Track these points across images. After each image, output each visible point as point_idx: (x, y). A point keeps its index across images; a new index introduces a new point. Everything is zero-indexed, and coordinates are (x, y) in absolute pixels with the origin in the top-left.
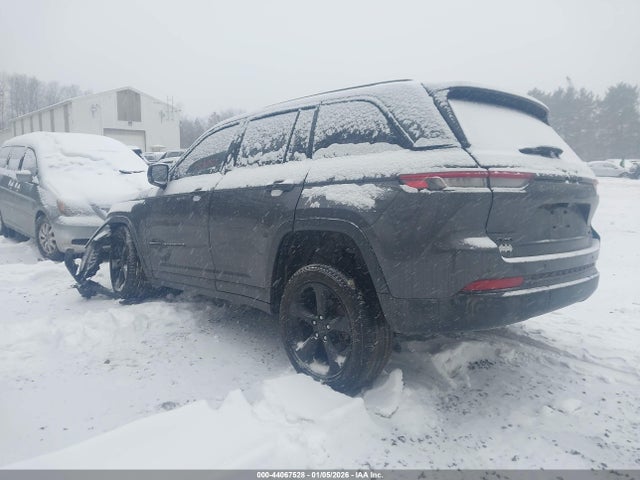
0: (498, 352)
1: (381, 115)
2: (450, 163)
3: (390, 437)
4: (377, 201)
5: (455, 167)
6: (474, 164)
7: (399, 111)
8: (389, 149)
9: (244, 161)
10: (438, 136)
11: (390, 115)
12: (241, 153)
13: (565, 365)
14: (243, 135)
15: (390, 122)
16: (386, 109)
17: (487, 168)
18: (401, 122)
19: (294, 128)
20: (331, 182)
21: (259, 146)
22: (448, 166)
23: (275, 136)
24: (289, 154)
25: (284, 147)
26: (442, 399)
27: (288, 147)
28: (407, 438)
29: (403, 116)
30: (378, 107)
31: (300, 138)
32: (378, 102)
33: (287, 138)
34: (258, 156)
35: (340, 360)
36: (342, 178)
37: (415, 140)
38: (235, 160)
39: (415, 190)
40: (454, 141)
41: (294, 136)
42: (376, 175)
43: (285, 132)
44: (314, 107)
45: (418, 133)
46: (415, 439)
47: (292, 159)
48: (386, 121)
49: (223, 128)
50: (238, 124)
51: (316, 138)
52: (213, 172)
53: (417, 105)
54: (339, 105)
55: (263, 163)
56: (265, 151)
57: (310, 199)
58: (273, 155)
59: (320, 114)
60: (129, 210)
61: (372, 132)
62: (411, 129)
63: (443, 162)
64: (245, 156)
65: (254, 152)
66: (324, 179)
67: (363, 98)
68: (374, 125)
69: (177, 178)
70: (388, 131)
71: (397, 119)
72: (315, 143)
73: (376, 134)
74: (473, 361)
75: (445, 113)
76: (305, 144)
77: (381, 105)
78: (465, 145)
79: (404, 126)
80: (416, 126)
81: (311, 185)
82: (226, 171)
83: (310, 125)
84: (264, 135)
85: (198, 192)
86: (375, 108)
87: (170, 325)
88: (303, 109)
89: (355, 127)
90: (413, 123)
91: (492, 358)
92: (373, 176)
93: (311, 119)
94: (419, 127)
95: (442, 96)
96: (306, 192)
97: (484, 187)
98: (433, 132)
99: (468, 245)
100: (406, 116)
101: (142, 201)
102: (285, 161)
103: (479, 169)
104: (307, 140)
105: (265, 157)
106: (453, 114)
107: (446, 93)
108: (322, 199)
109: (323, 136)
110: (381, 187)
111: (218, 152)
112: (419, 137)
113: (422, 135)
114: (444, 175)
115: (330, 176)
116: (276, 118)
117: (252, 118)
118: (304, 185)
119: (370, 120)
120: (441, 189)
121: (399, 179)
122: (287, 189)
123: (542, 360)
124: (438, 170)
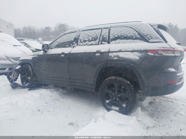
0: (154, 99)
1: (135, 32)
2: (164, 47)
3: (145, 127)
4: (140, 57)
5: (165, 48)
6: (170, 47)
7: (142, 31)
8: (140, 42)
9: (81, 44)
10: (157, 39)
11: (139, 32)
12: (79, 41)
13: (172, 102)
14: (79, 36)
15: (139, 34)
16: (137, 30)
17: (173, 48)
18: (143, 34)
19: (101, 34)
20: (120, 51)
21: (87, 39)
22: (163, 48)
23: (94, 36)
24: (100, 42)
25: (98, 40)
26: (149, 114)
27: (99, 40)
28: (149, 127)
29: (144, 32)
30: (134, 29)
31: (104, 37)
32: (134, 28)
33: (99, 37)
34: (87, 42)
35: (124, 105)
36: (124, 50)
37: (149, 40)
38: (77, 44)
39: (153, 55)
40: (162, 40)
41: (101, 37)
42: (138, 49)
43: (97, 35)
44: (108, 28)
45: (150, 38)
46: (152, 127)
47: (102, 44)
48: (138, 34)
49: (69, 33)
50: (76, 32)
51: (111, 38)
52: (67, 47)
53: (148, 29)
54: (118, 28)
55: (89, 45)
56: (89, 41)
57: (113, 56)
58: (93, 42)
59: (111, 30)
60: (31, 59)
61: (133, 36)
62: (148, 36)
63: (161, 46)
64: (81, 42)
65: (85, 41)
66: (118, 50)
67: (128, 26)
68: (133, 34)
69: (51, 49)
70: (139, 36)
71: (142, 33)
72: (110, 39)
73: (134, 37)
74: (149, 102)
75: (158, 32)
76: (106, 39)
77: (135, 29)
78: (166, 42)
79: (145, 35)
80: (149, 36)
81: (112, 52)
82: (73, 47)
83: (108, 33)
84: (88, 36)
85: (63, 53)
86: (133, 29)
87: (51, 96)
88: (103, 28)
89: (126, 35)
90: (148, 35)
91: (153, 101)
92: (137, 50)
93: (108, 31)
94: (150, 36)
95: (156, 27)
96: (110, 54)
97: (173, 54)
98: (155, 37)
99: (170, 71)
100: (145, 32)
101: (36, 56)
102: (98, 44)
103: (172, 49)
104: (107, 38)
105: (90, 43)
106: (160, 32)
107: (157, 26)
108: (118, 56)
109: (114, 37)
110: (141, 53)
111: (69, 41)
112: (151, 39)
113: (152, 38)
114: (162, 50)
115: (120, 49)
116: (92, 31)
117: (82, 30)
118: (109, 52)
119: (132, 33)
120: (162, 54)
121: (146, 51)
122: (102, 53)
123: (166, 101)
124: (160, 49)
